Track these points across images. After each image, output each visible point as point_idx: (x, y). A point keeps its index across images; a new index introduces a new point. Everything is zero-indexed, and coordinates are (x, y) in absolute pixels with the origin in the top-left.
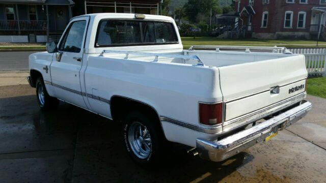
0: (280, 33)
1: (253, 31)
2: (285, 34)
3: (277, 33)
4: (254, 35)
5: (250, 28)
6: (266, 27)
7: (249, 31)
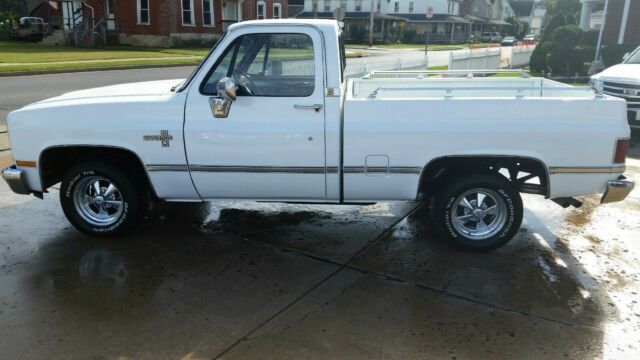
0: (178, 35)
1: (120, 32)
2: (186, 36)
3: (172, 35)
4: (123, 38)
5: (111, 25)
6: (149, 24)
7: (110, 31)
